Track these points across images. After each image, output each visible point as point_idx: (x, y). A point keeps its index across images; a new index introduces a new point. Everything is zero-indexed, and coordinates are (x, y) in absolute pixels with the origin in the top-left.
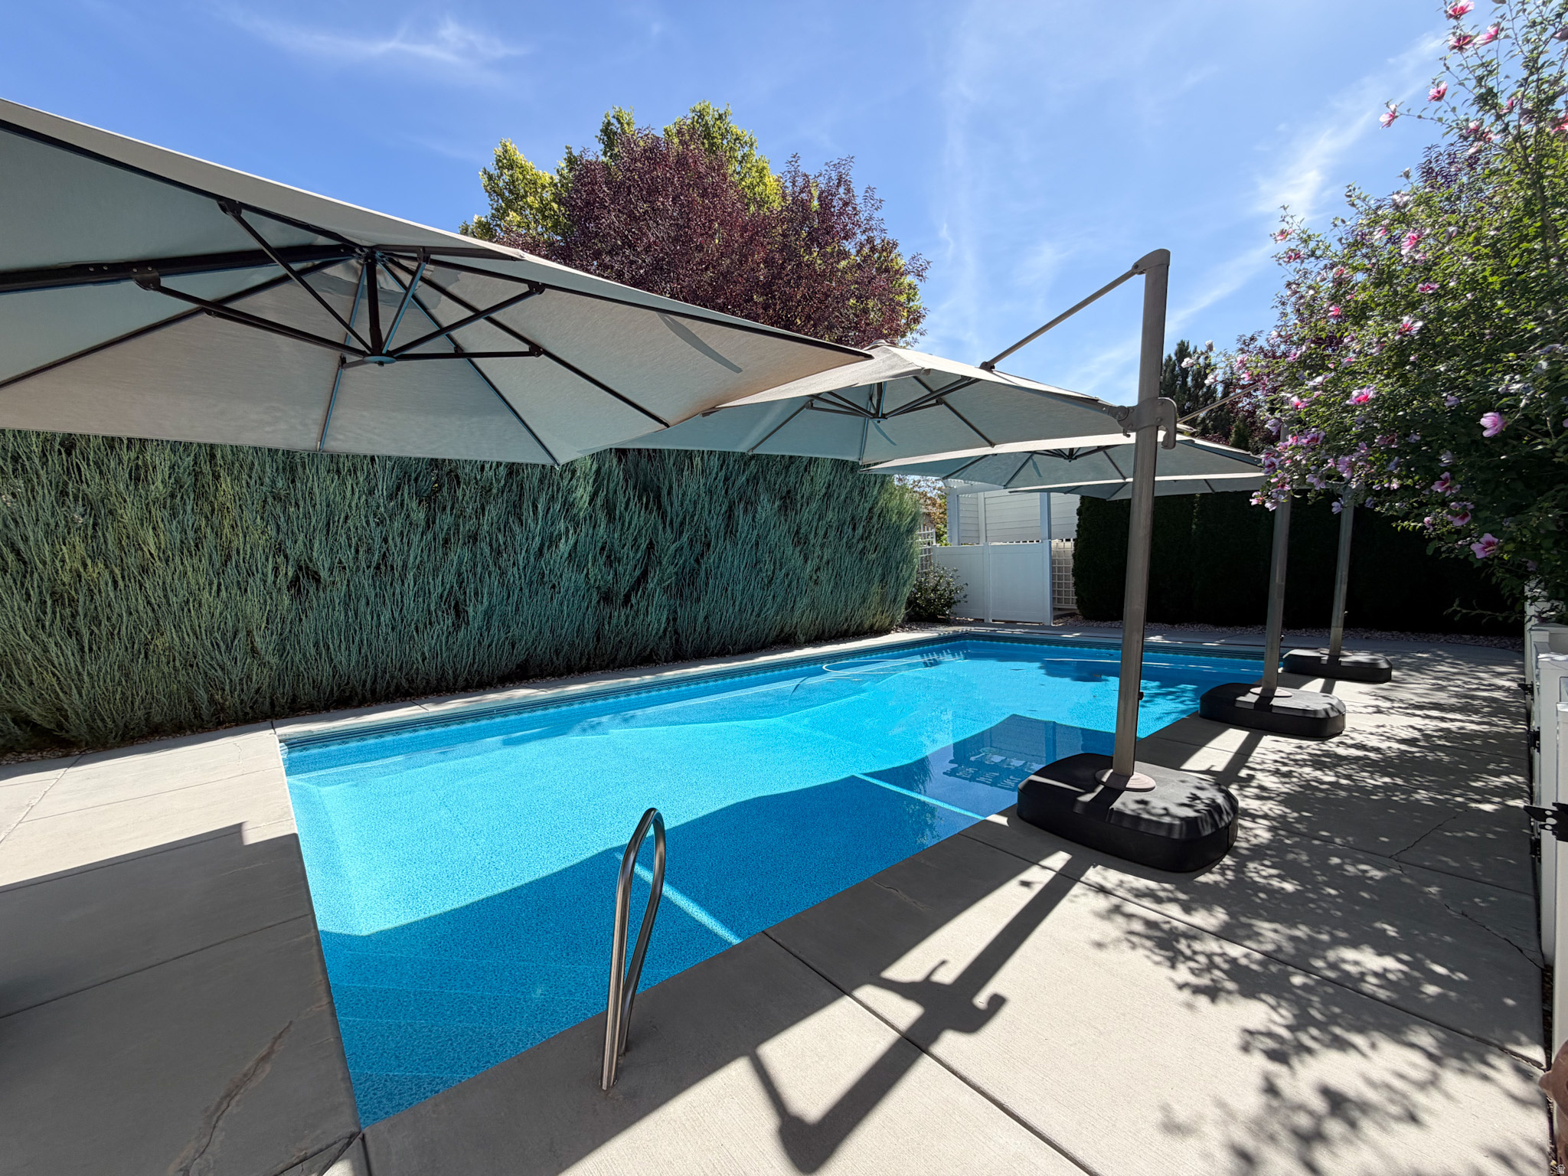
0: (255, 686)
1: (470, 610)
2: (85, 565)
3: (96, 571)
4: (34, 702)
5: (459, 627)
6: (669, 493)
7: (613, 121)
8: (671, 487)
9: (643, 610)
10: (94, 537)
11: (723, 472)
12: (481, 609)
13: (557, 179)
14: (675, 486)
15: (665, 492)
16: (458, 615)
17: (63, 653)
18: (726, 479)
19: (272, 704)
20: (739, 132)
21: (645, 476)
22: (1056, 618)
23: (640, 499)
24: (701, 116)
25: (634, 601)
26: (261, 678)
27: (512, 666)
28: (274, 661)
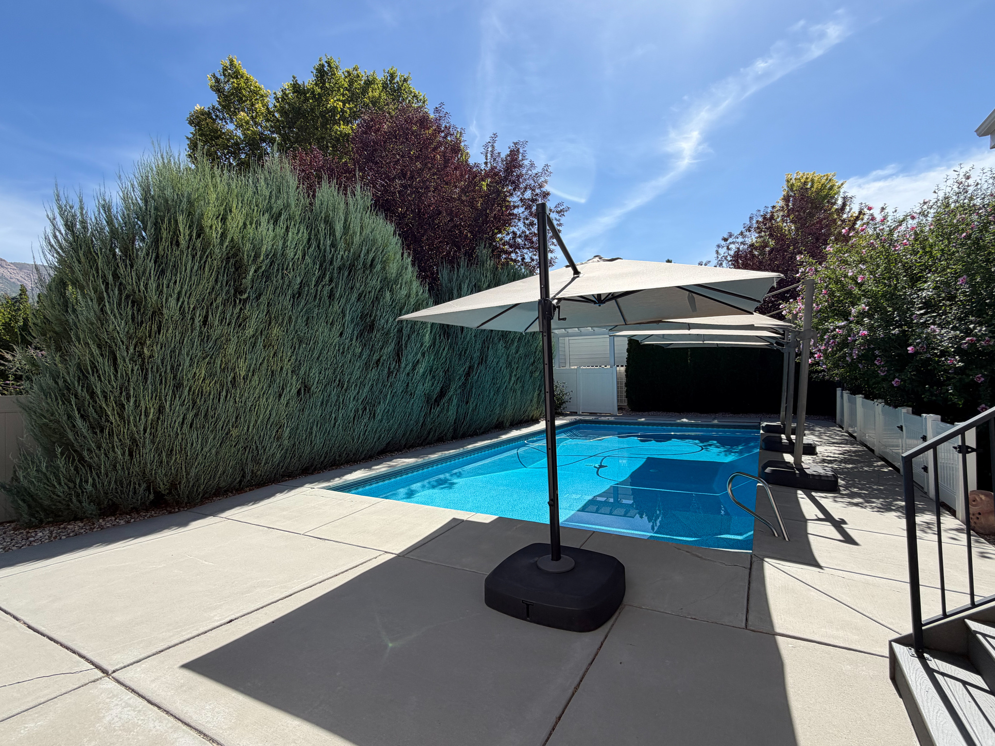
2: (204, 381)
3: (210, 385)
7: (326, 65)
10: (210, 363)
13: (279, 94)
20: (417, 93)
22: (619, 409)
24: (392, 76)
25: (442, 403)
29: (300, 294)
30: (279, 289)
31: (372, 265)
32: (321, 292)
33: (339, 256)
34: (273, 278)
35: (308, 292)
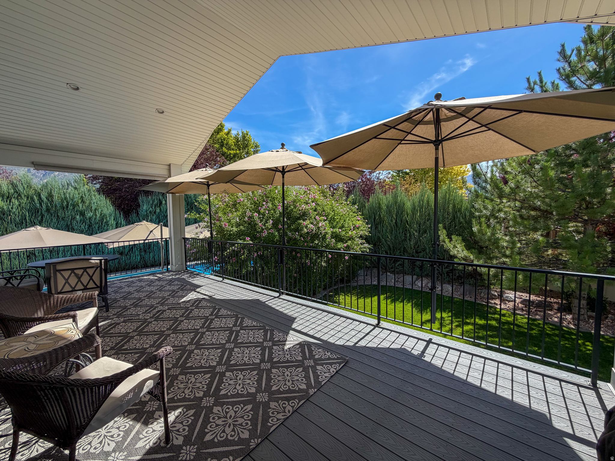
29: (23, 223)
30: (10, 223)
31: (67, 207)
32: (33, 221)
33: (44, 207)
34: (6, 219)
35: (26, 222)
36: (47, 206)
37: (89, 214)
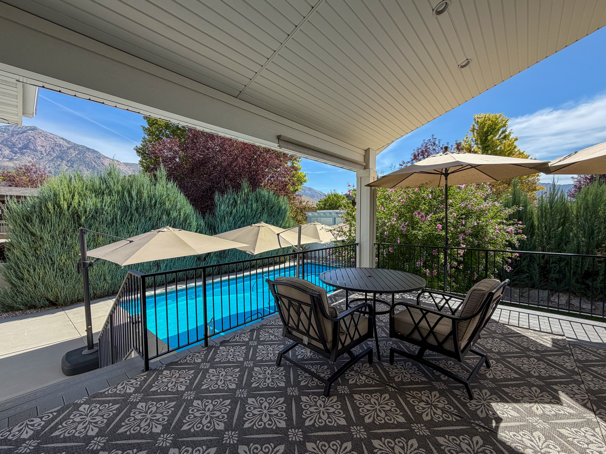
0: (105, 288)
1: (162, 266)
2: (66, 261)
3: (69, 262)
4: (52, 295)
5: (158, 270)
6: (218, 228)
8: (218, 226)
9: (209, 262)
10: (68, 254)
11: (234, 222)
12: (164, 265)
14: (220, 226)
15: (216, 228)
16: (158, 267)
17: (61, 283)
18: (235, 223)
19: (108, 293)
21: (211, 222)
23: (209, 230)
25: (207, 259)
26: (106, 286)
27: (172, 279)
28: (110, 281)
29: (113, 223)
30: (101, 222)
31: (155, 205)
32: (124, 221)
33: (134, 204)
34: (98, 219)
35: (116, 222)
36: (137, 204)
37: (174, 214)
